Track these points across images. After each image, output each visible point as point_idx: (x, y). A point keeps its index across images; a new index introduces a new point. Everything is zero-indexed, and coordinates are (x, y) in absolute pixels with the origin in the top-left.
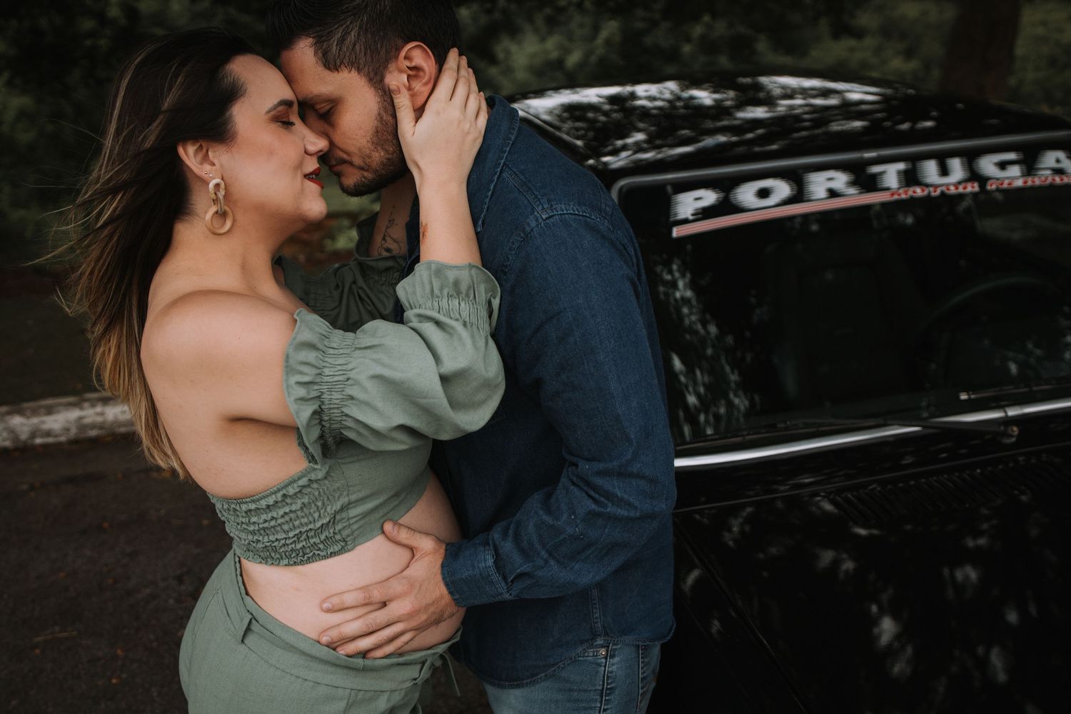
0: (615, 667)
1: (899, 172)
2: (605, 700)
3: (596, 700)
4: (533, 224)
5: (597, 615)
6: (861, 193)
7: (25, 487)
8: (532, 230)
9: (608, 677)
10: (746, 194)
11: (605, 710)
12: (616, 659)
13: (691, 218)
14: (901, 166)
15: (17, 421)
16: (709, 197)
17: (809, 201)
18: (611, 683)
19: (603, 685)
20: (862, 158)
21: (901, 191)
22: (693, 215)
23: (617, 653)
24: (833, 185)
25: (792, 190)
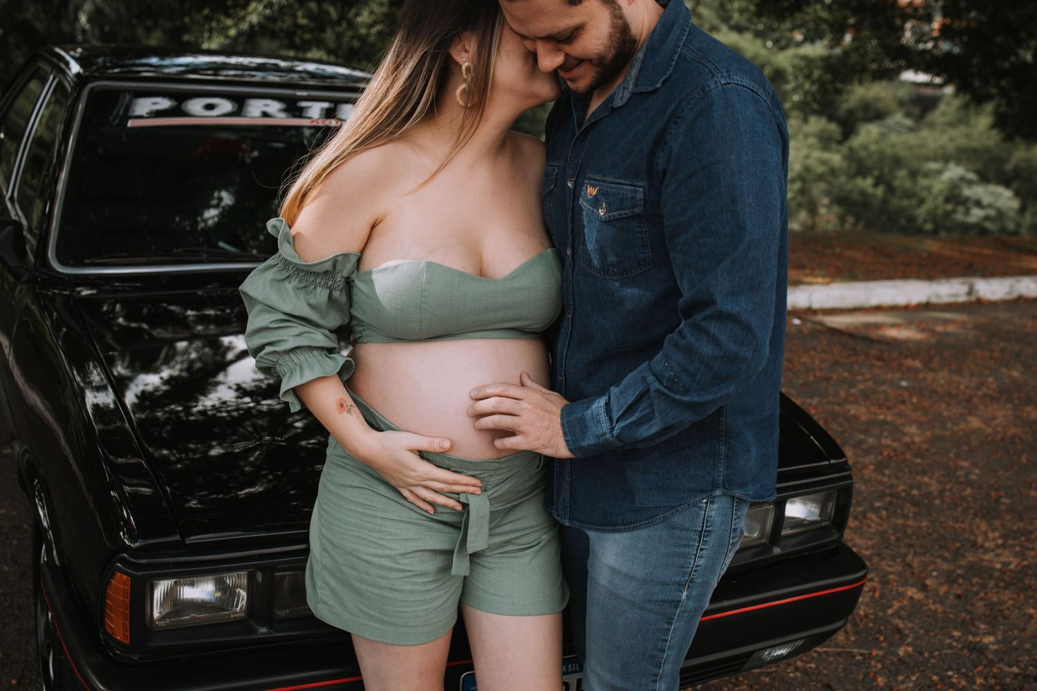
0: (713, 512)
1: (322, 109)
2: (703, 541)
3: (695, 539)
4: (713, 86)
5: (721, 469)
6: (287, 117)
8: (710, 91)
9: (707, 520)
10: (196, 106)
11: (702, 550)
12: (715, 506)
13: (145, 115)
14: (326, 105)
16: (164, 103)
17: (245, 116)
18: (709, 527)
19: (703, 527)
20: (295, 95)
21: (320, 121)
22: (147, 113)
23: (716, 500)
24: (268, 110)
25: (234, 107)
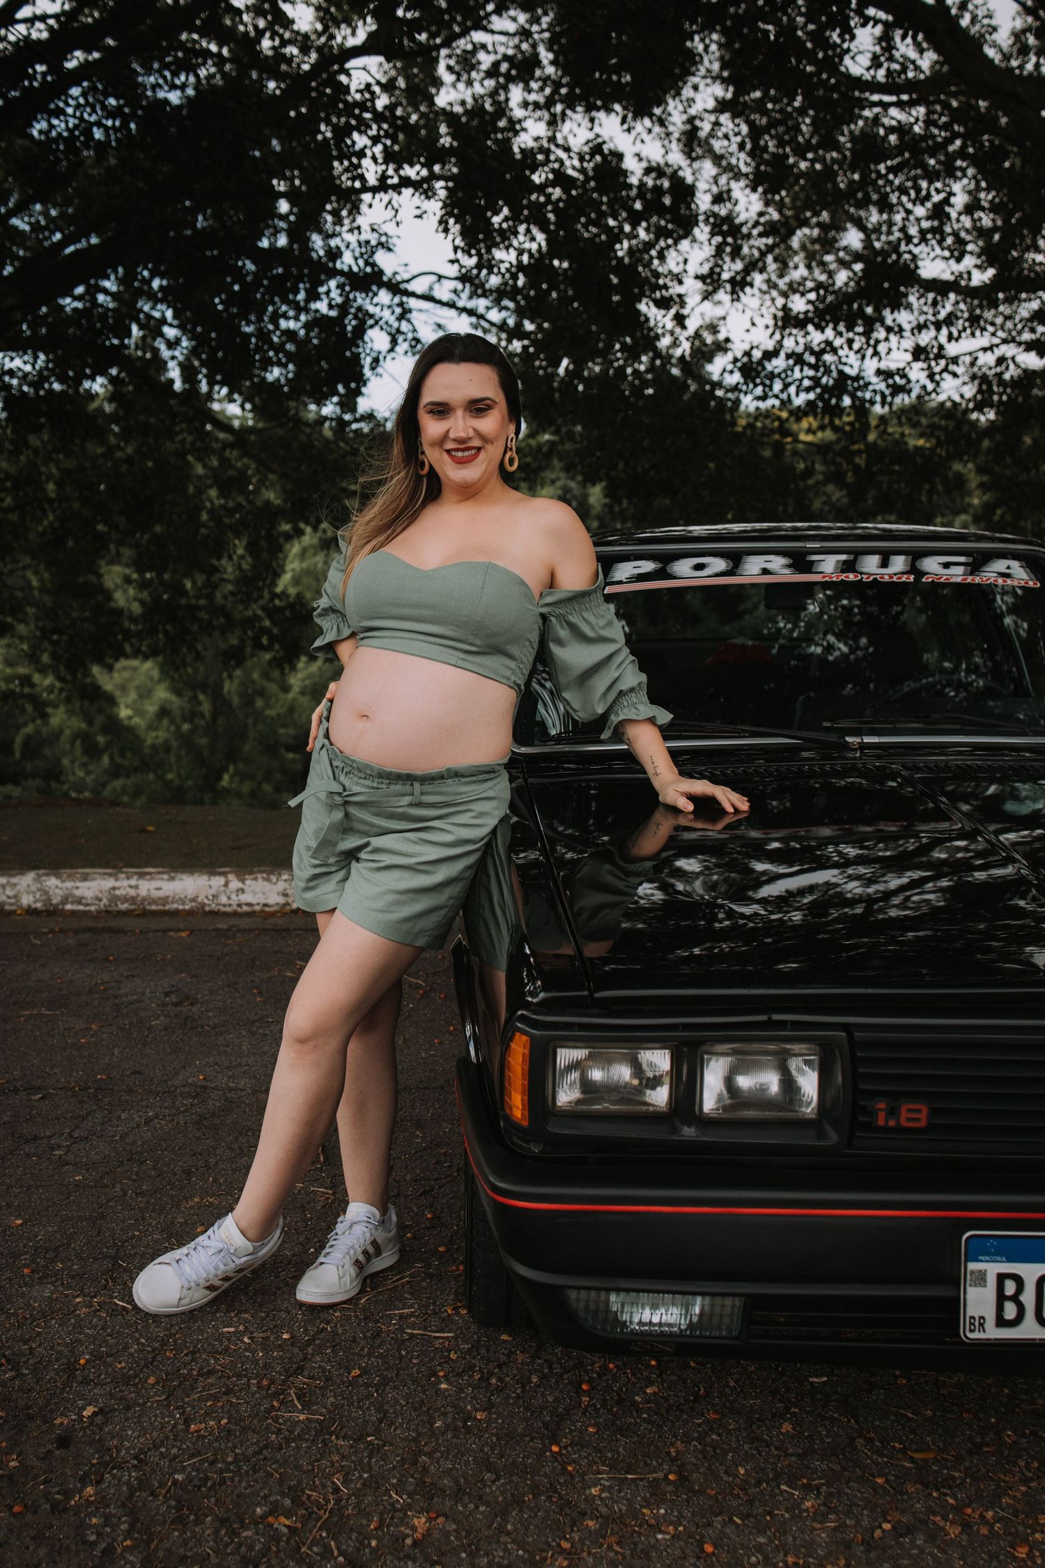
1: (839, 562)
6: (793, 573)
7: (45, 930)
10: (683, 567)
13: (625, 580)
14: (843, 557)
15: (52, 882)
16: (648, 566)
17: (742, 575)
20: (805, 548)
21: (834, 575)
22: (627, 578)
24: (770, 566)
25: (728, 566)
